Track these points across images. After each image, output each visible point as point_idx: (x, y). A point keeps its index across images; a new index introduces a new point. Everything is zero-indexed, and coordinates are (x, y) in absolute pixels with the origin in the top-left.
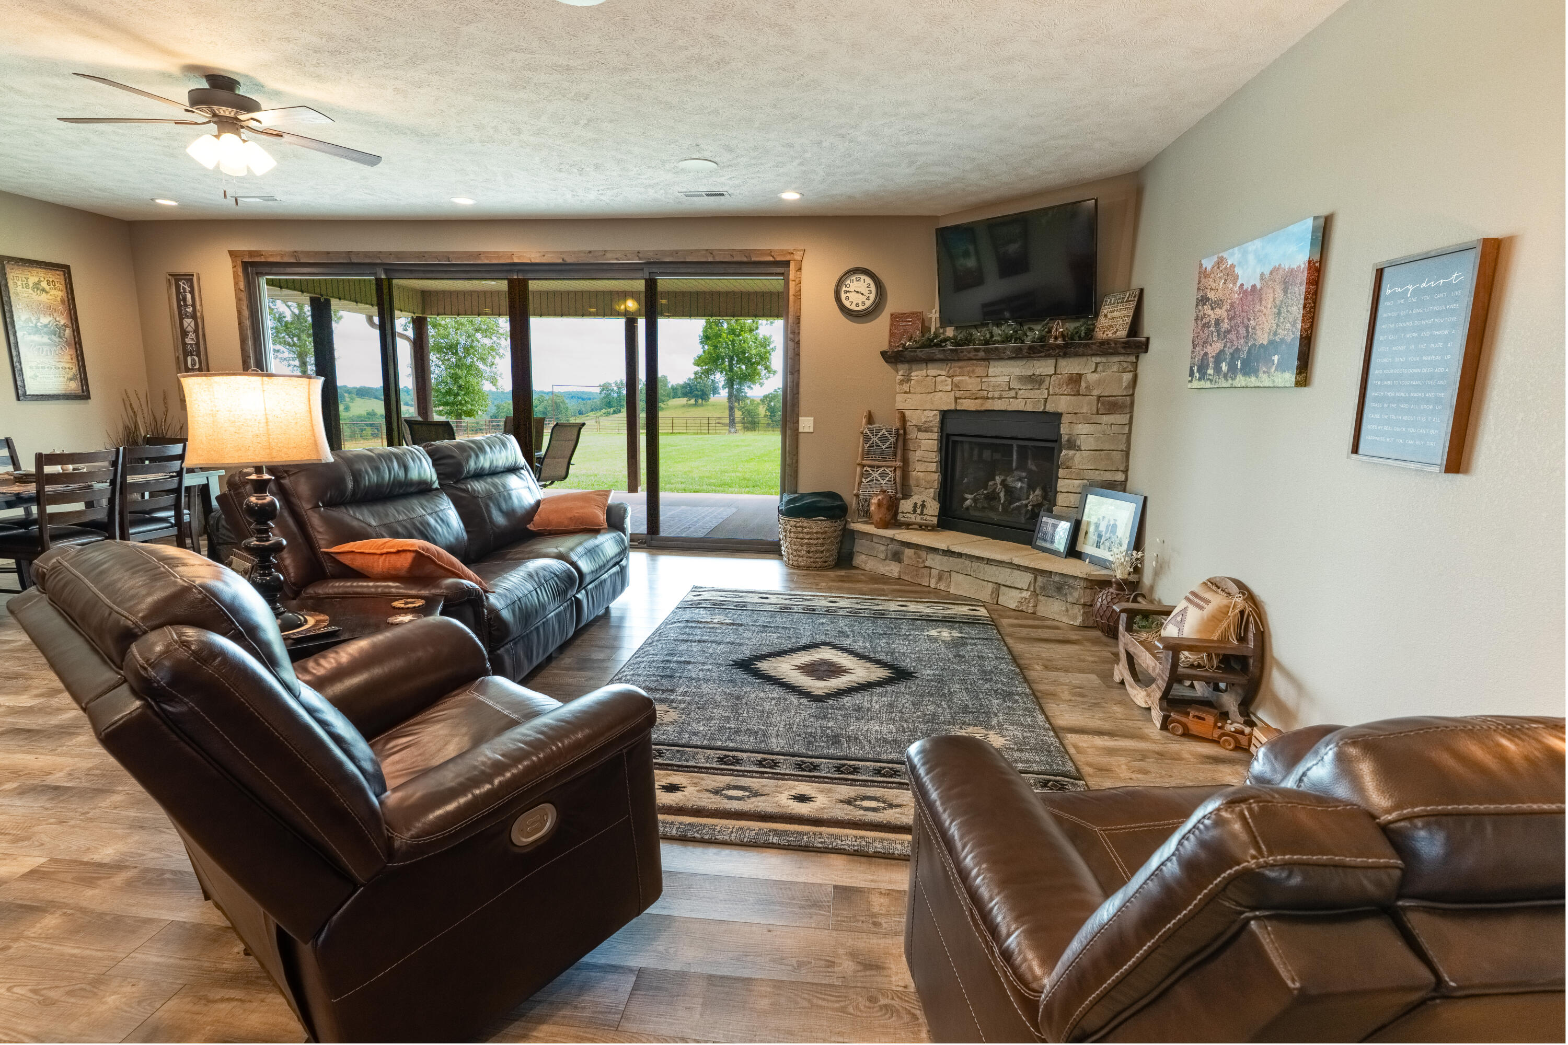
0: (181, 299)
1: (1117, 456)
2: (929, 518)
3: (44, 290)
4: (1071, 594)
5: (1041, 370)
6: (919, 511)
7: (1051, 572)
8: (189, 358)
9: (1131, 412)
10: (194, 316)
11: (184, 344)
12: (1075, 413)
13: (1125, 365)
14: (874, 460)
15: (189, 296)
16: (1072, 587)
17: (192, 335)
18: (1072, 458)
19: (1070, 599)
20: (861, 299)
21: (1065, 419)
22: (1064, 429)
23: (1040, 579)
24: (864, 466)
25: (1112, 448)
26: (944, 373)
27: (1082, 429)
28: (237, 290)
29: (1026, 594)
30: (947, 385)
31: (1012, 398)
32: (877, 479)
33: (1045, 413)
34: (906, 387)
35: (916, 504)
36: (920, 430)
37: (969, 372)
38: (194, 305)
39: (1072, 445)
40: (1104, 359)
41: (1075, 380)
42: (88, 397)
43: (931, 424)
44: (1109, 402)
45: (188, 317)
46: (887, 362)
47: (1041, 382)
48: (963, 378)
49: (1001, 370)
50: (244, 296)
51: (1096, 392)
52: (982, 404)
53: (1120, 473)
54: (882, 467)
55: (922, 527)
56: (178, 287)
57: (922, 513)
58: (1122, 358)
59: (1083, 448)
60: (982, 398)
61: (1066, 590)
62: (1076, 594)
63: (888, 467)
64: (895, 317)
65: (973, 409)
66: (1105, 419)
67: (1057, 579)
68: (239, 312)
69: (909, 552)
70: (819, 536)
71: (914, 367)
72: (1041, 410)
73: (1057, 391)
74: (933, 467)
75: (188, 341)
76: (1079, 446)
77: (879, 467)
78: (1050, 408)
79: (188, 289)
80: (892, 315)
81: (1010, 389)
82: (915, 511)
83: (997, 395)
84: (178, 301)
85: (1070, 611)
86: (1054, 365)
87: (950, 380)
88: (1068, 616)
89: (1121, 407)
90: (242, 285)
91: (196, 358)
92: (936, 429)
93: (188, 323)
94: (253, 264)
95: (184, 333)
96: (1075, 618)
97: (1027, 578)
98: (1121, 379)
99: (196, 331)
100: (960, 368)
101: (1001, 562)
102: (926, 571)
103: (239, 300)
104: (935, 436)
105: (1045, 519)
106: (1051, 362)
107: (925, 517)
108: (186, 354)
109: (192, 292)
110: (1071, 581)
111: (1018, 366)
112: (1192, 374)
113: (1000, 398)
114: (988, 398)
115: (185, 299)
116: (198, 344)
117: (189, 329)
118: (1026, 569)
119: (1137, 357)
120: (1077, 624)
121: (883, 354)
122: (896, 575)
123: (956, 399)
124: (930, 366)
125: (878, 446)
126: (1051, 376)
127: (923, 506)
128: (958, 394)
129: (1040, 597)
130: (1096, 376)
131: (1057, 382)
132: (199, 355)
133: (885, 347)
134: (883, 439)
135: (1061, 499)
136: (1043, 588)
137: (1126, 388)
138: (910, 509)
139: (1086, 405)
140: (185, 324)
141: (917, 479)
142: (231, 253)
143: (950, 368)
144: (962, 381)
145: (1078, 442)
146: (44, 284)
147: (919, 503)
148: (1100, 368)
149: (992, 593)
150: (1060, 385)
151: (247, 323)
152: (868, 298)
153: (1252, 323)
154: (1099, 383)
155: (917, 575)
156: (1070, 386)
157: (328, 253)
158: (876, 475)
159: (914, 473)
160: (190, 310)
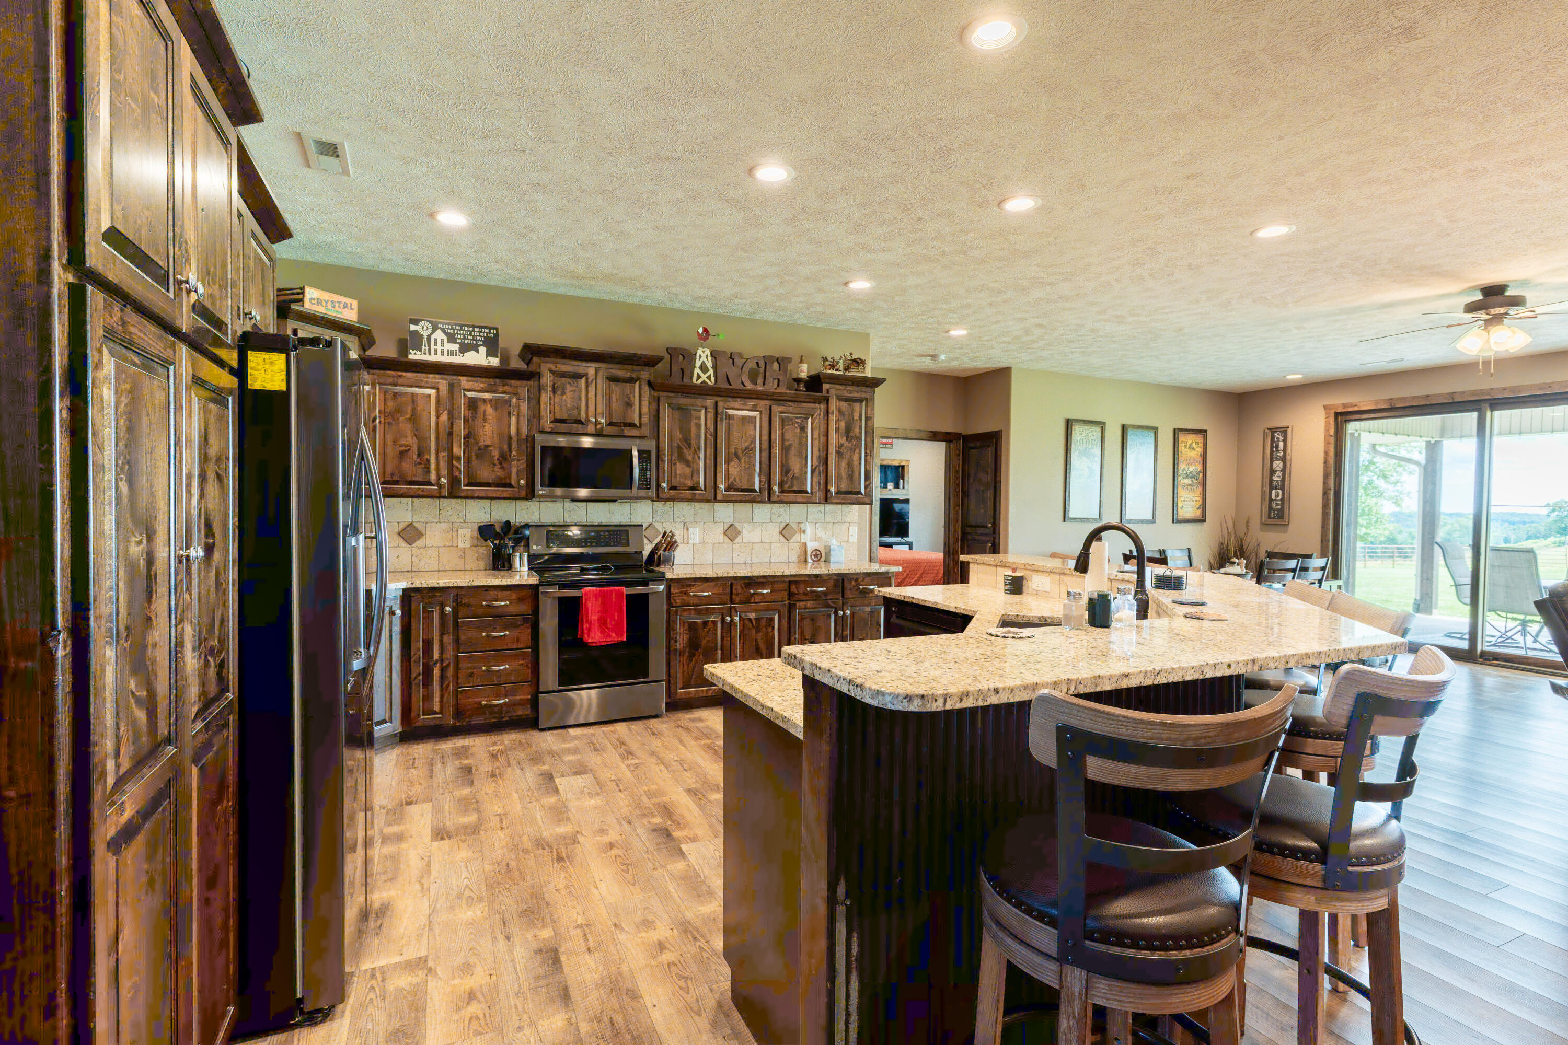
0: (1274, 446)
3: (1193, 449)
8: (1274, 492)
10: (1284, 459)
11: (1271, 480)
15: (1281, 444)
17: (1279, 474)
28: (1327, 435)
38: (1285, 451)
42: (1204, 521)
45: (1277, 459)
50: (1332, 440)
56: (1273, 437)
68: (1326, 453)
75: (1275, 478)
79: (1281, 438)
84: (1272, 447)
90: (1332, 432)
91: (1280, 492)
93: (1278, 465)
94: (1341, 414)
95: (1273, 472)
99: (1284, 470)
103: (1327, 443)
108: (1272, 488)
109: (1285, 441)
115: (1277, 447)
116: (1283, 480)
117: (1278, 469)
132: (1283, 489)
140: (1275, 465)
142: (1325, 407)
146: (1194, 445)
151: (1332, 461)
157: (1428, 396)
160: (1281, 454)
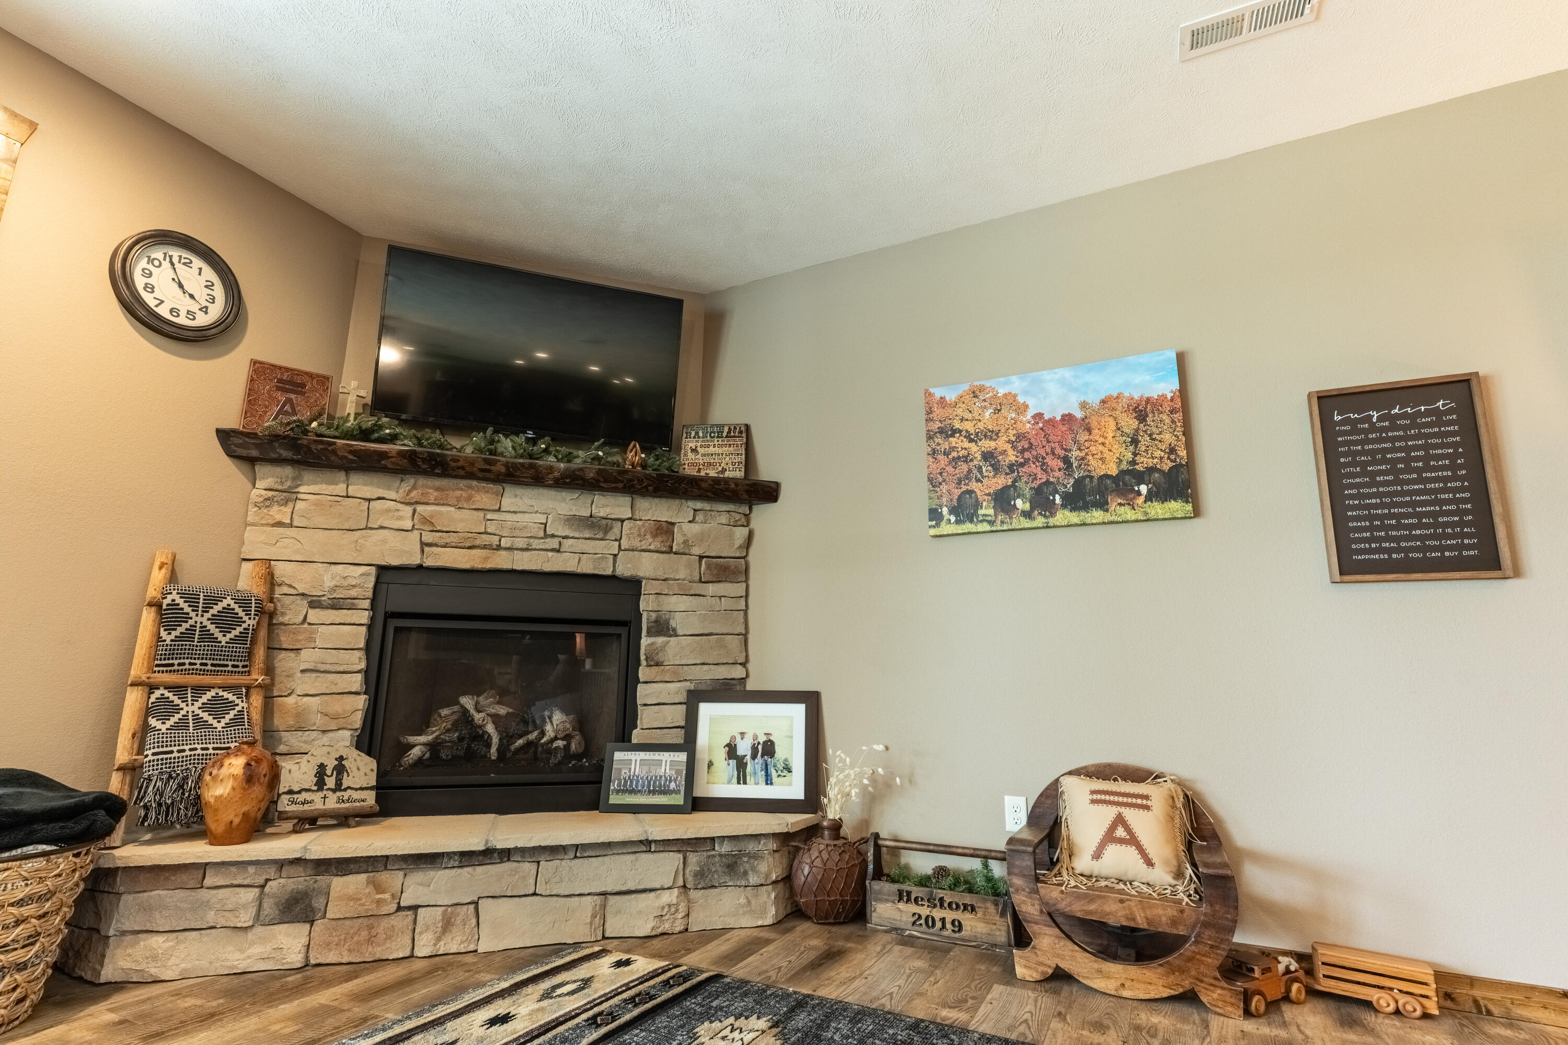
1: (734, 643)
2: (356, 795)
4: (753, 869)
5: (608, 510)
6: (330, 782)
7: (712, 839)
9: (747, 580)
12: (665, 580)
13: (738, 517)
14: (188, 672)
16: (756, 856)
18: (664, 647)
19: (753, 879)
20: (185, 305)
21: (646, 587)
22: (646, 604)
23: (693, 858)
24: (152, 688)
25: (725, 631)
26: (392, 495)
27: (676, 603)
29: (670, 897)
30: (400, 518)
31: (553, 550)
32: (196, 718)
33: (613, 577)
34: (280, 513)
35: (322, 767)
36: (315, 604)
37: (459, 499)
39: (662, 627)
40: (707, 506)
41: (665, 530)
43: (353, 593)
44: (717, 565)
46: (230, 454)
47: (607, 530)
48: (443, 509)
49: (530, 502)
51: (697, 551)
52: (486, 559)
53: (740, 667)
54: (209, 688)
55: (343, 820)
57: (338, 787)
58: (731, 507)
59: (680, 632)
60: (485, 547)
61: (745, 862)
62: (763, 867)
63: (225, 688)
64: (260, 370)
65: (467, 566)
66: (711, 589)
67: (725, 848)
69: (341, 885)
70: (26, 911)
71: (308, 475)
72: (609, 572)
73: (636, 543)
74: (356, 682)
76: (674, 630)
77: (199, 690)
78: (624, 569)
80: (254, 362)
81: (546, 536)
82: (320, 784)
83: (520, 543)
85: (753, 902)
86: (629, 504)
87: (409, 510)
88: (752, 912)
89: (734, 573)
92: (366, 604)
96: (763, 912)
97: (673, 860)
98: (731, 536)
100: (437, 489)
101: (609, 845)
102: (402, 921)
104: (364, 617)
105: (618, 755)
106: (625, 500)
107: (346, 795)
110: (751, 847)
111: (564, 499)
112: (935, 515)
113: (527, 550)
114: (499, 547)
118: (667, 845)
119: (751, 509)
120: (769, 921)
121: (224, 436)
122: (296, 959)
123: (423, 545)
124: (355, 477)
125: (206, 635)
126: (622, 521)
127: (340, 769)
128: (428, 537)
129: (693, 894)
130: (695, 528)
131: (635, 531)
133: (233, 421)
134: (226, 620)
135: (646, 718)
136: (700, 874)
137: (740, 547)
138: (309, 780)
139: (682, 569)
141: (300, 714)
143: (414, 487)
144: (440, 513)
145: (673, 623)
147: (331, 764)
148: (700, 517)
149: (594, 916)
150: (641, 537)
152: (205, 310)
153: (1075, 454)
154: (701, 538)
155: (370, 941)
156: (660, 539)
158: (191, 708)
159: (291, 700)
